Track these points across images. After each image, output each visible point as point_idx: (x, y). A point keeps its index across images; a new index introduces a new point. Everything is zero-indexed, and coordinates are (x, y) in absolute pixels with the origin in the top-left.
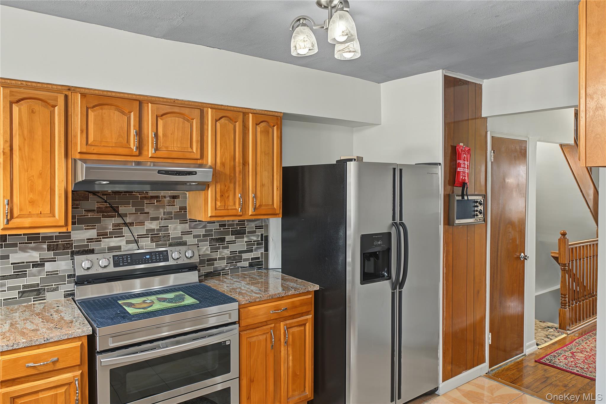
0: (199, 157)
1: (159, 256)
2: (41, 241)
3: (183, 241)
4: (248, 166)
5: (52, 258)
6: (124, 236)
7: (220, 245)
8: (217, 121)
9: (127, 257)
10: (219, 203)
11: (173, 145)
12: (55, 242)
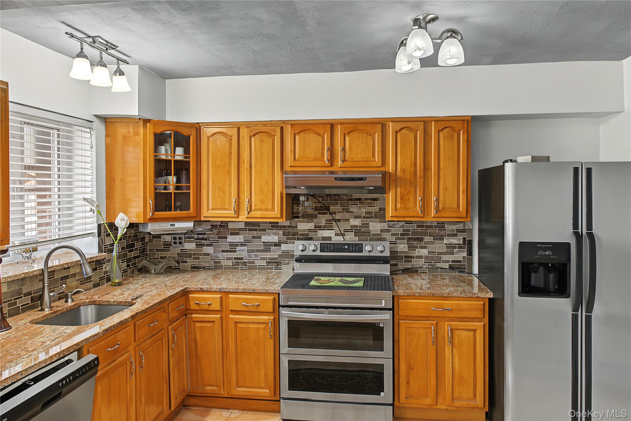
0: (380, 165)
1: (356, 248)
2: (279, 228)
3: (382, 238)
4: (430, 172)
5: (286, 241)
6: (333, 230)
7: (418, 244)
8: (397, 132)
9: (331, 245)
10: (400, 205)
11: (358, 156)
12: (287, 230)
